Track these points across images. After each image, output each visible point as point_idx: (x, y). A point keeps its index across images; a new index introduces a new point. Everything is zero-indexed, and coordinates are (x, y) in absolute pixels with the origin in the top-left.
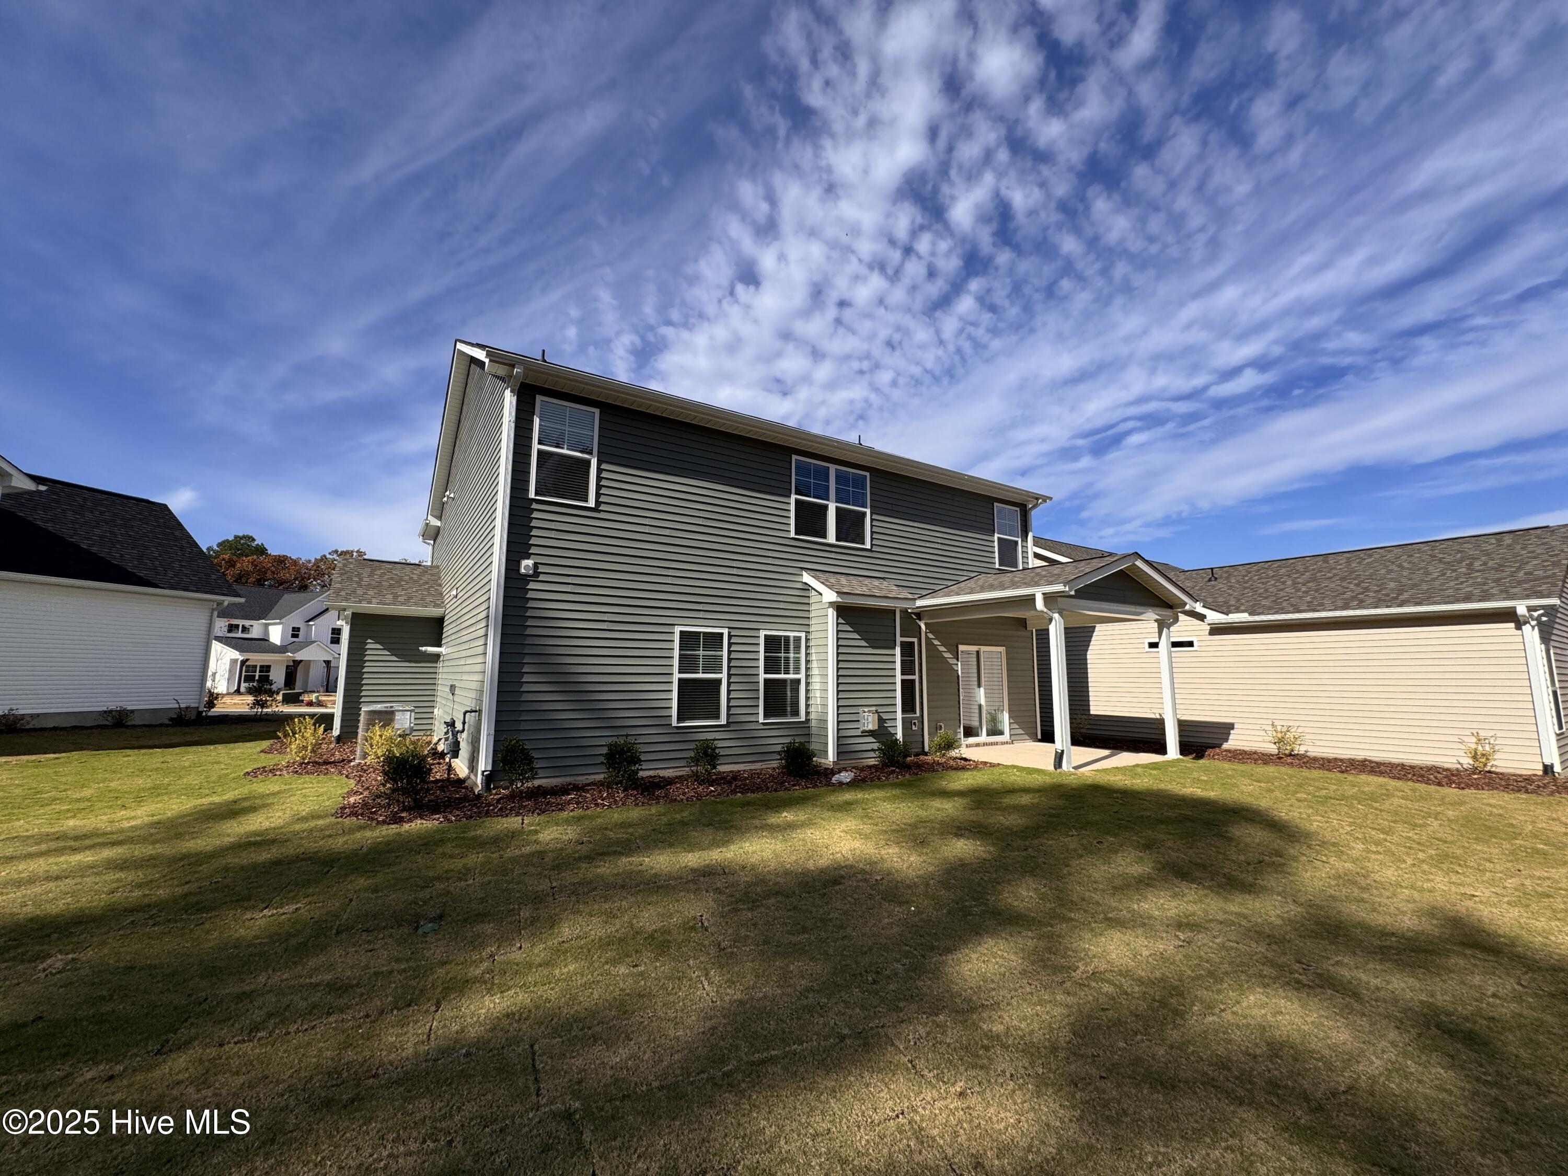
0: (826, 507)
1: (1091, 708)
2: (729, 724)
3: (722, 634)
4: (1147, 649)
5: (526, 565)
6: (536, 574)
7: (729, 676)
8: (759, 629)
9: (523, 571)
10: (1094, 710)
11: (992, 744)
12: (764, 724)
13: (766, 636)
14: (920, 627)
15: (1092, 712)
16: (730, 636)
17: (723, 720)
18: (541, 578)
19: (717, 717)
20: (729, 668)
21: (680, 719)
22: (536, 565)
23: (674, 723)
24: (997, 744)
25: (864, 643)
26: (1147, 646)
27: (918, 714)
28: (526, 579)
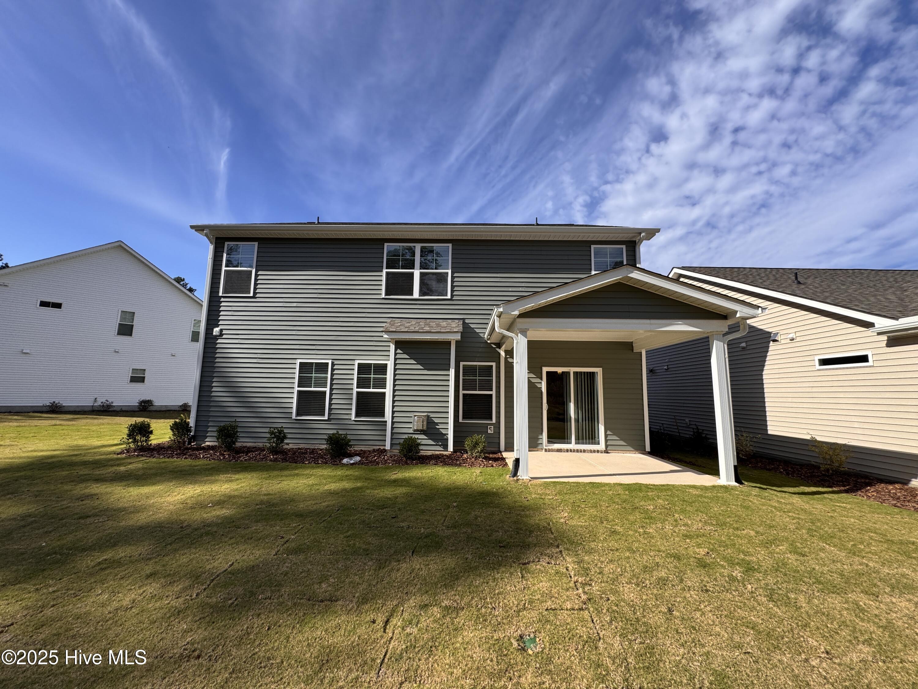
0: (412, 274)
1: (769, 428)
2: (329, 419)
3: (328, 363)
4: (818, 367)
5: (216, 331)
6: (221, 334)
7: (331, 390)
8: (355, 360)
9: (214, 334)
10: (774, 430)
11: (578, 451)
12: (355, 421)
13: (359, 364)
14: (499, 354)
15: (770, 432)
16: (333, 365)
17: (326, 418)
18: (224, 336)
19: (323, 415)
20: (332, 384)
21: (298, 414)
22: (221, 330)
23: (294, 416)
24: (584, 451)
25: (420, 367)
26: (817, 363)
27: (494, 421)
28: (216, 338)
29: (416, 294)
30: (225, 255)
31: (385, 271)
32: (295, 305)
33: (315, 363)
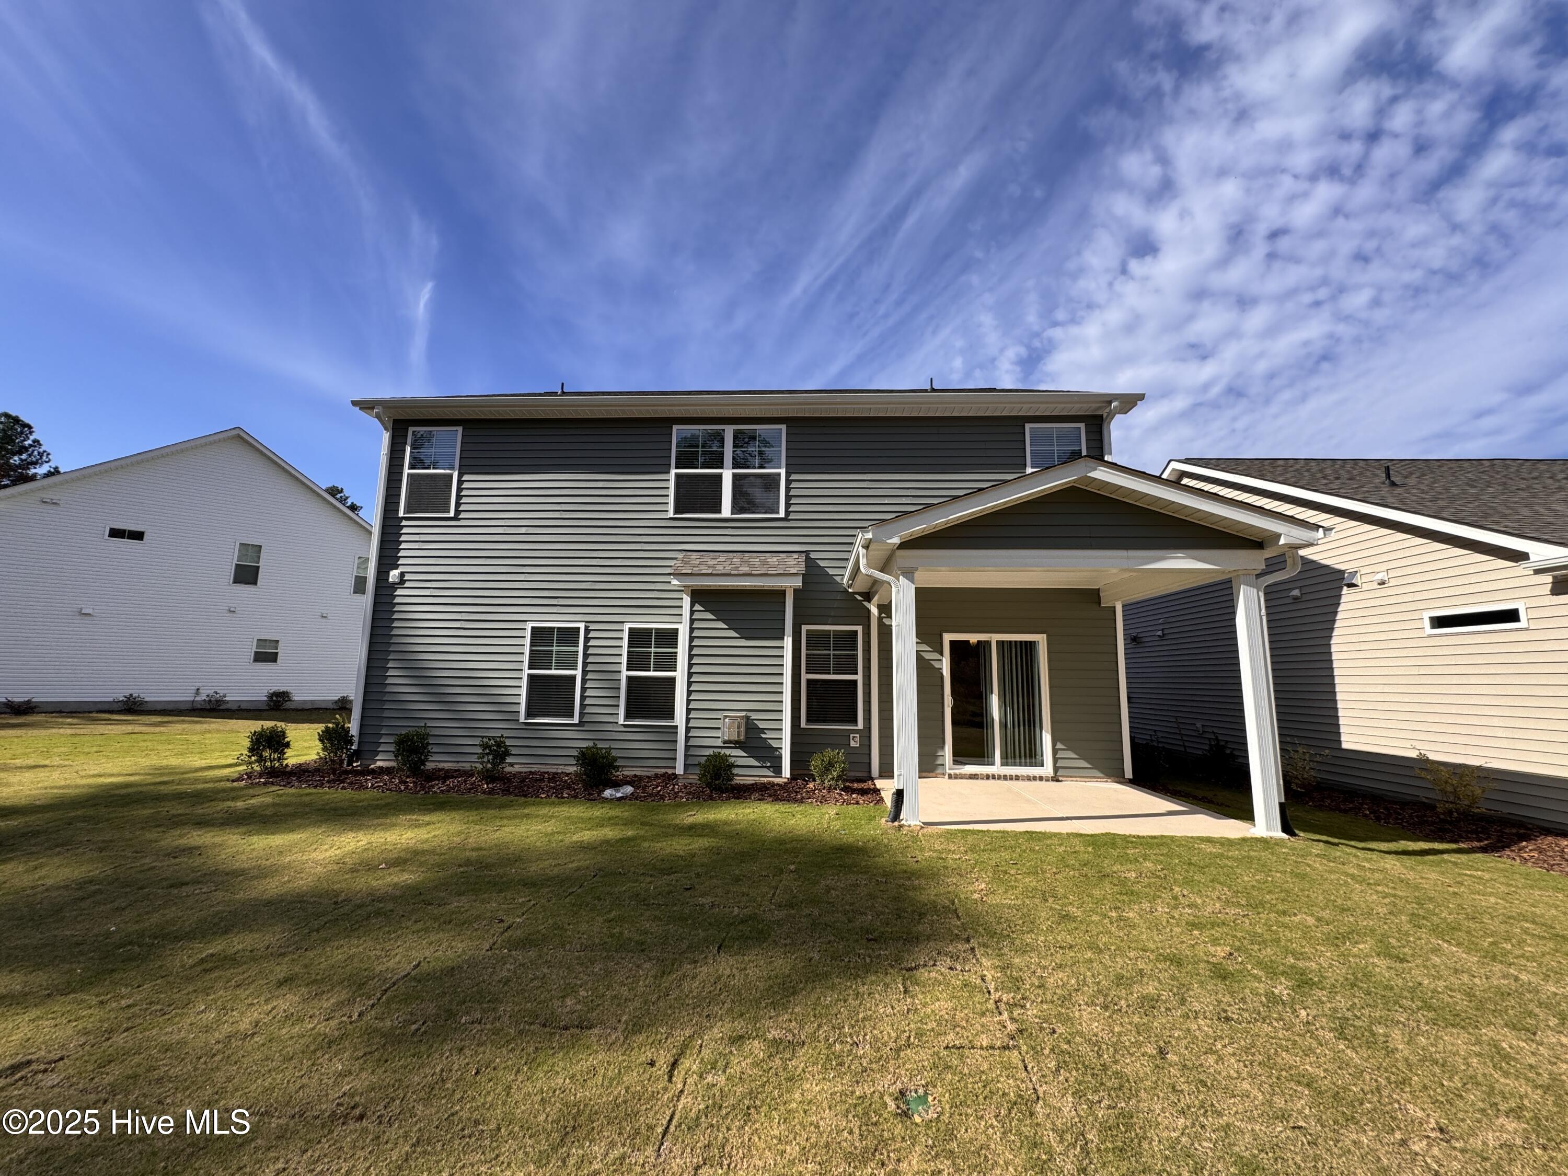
0: (719, 477)
1: (1343, 738)
2: (581, 723)
3: (578, 629)
4: (1429, 630)
5: (394, 575)
6: (402, 581)
7: (585, 672)
8: (623, 622)
9: (391, 580)
10: (1350, 741)
11: (1005, 777)
12: (625, 726)
13: (630, 629)
14: (869, 611)
15: (1345, 746)
16: (587, 631)
17: (576, 720)
19: (571, 715)
20: (585, 664)
21: (529, 714)
22: (402, 574)
23: (522, 718)
24: (1017, 778)
25: (733, 634)
26: (1427, 623)
27: (860, 725)
28: (394, 587)
29: (726, 510)
30: (408, 449)
31: (674, 471)
32: (523, 530)
33: (559, 628)
